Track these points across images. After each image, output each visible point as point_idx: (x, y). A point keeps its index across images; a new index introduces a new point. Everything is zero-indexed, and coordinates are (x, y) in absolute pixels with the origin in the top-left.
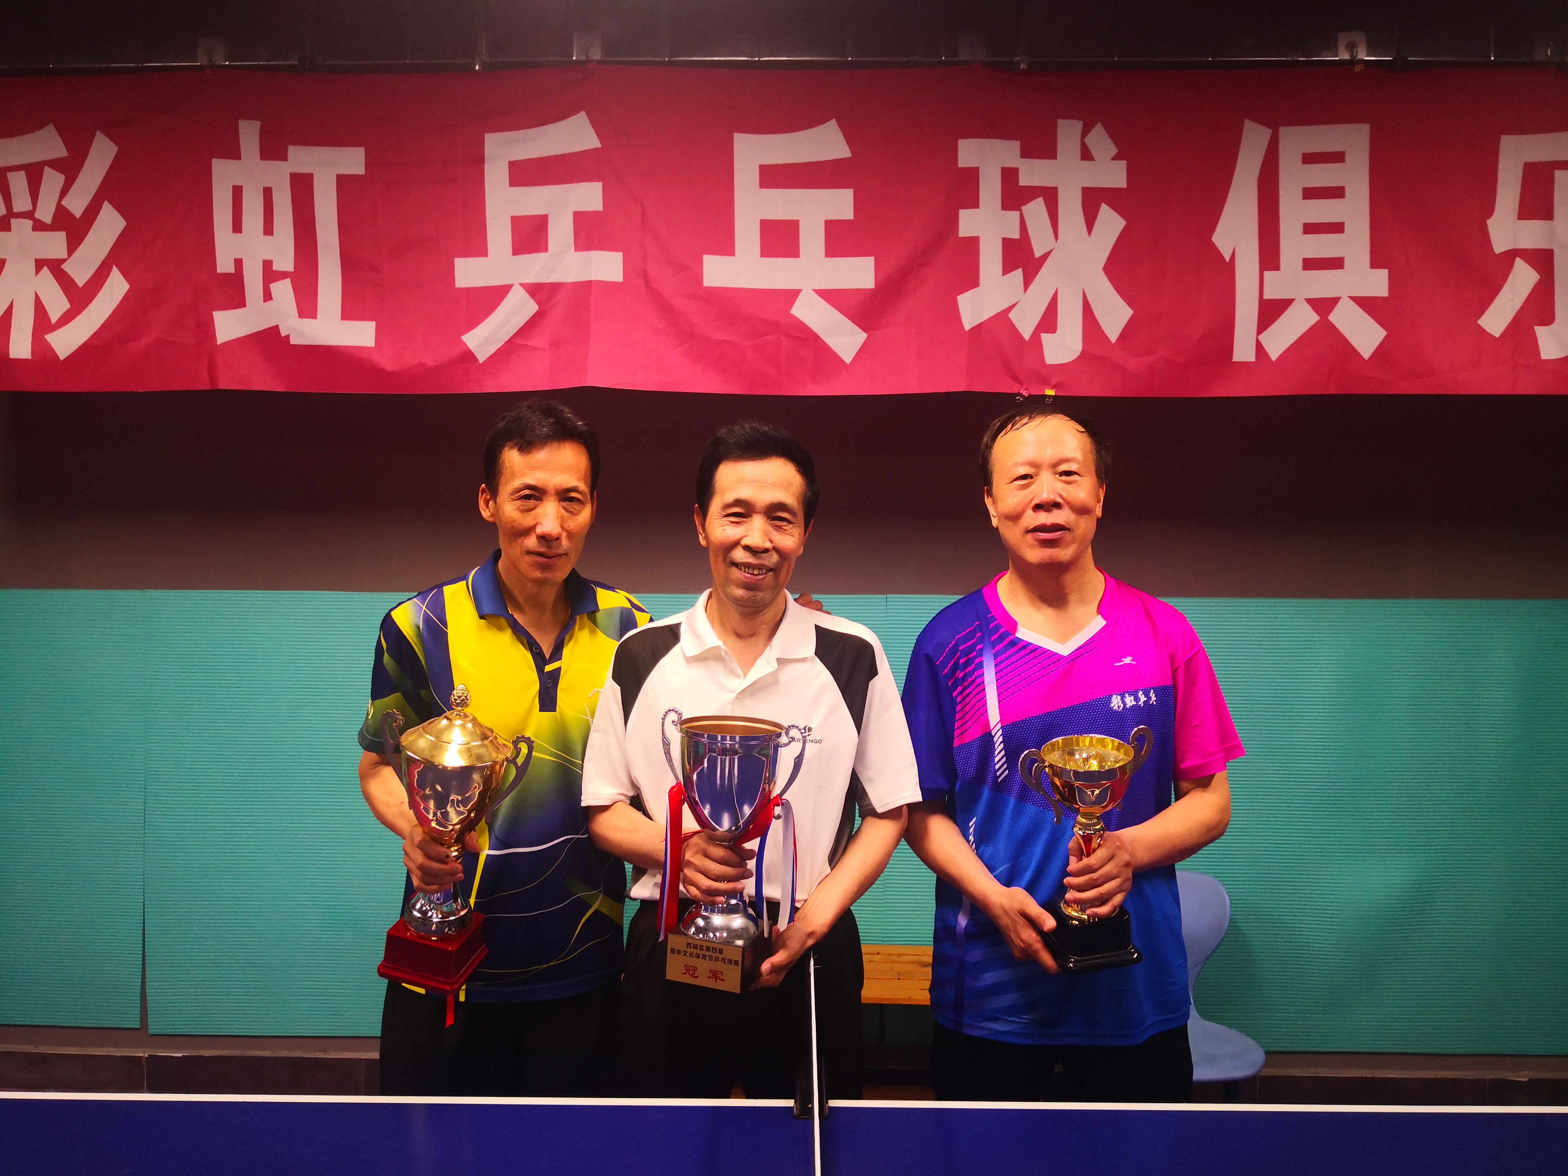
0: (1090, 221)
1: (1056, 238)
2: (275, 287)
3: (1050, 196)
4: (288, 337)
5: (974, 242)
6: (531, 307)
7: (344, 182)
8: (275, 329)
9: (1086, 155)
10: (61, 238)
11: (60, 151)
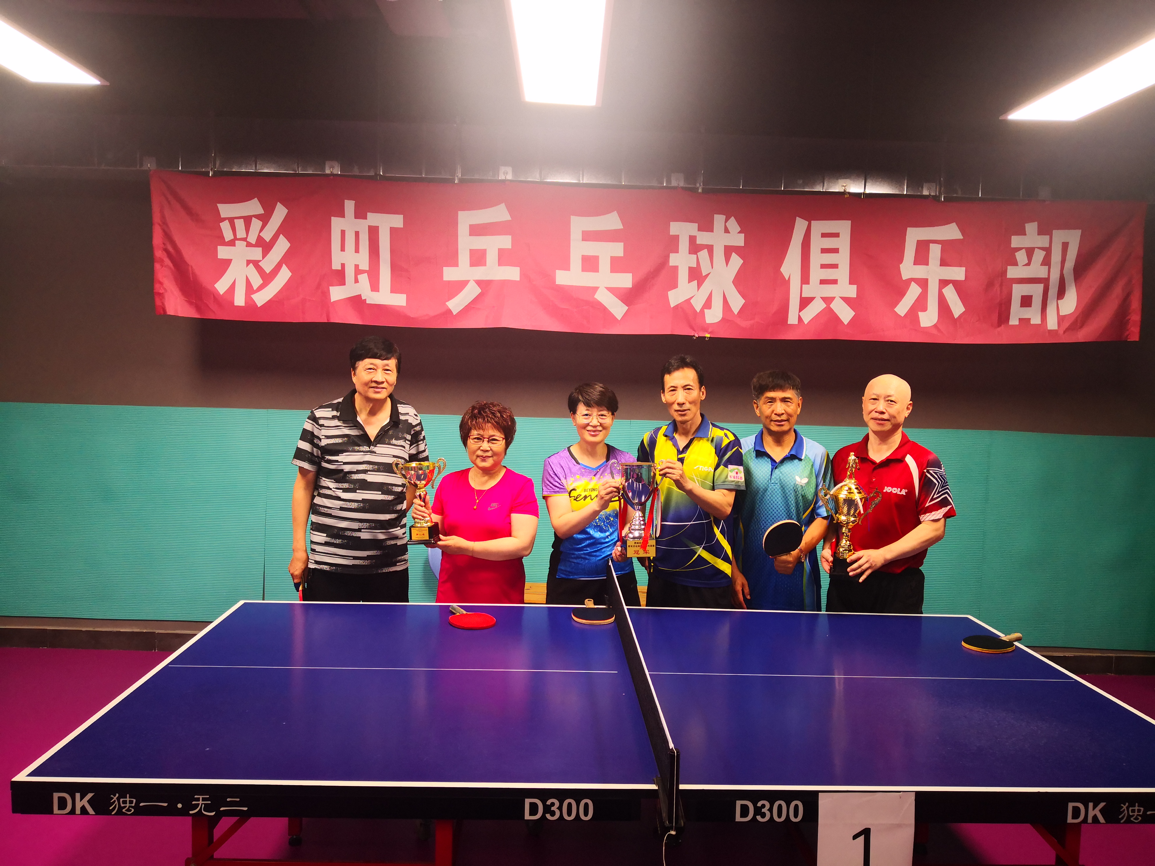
0: (727, 260)
1: (712, 268)
2: (360, 277)
3: (710, 249)
4: (366, 300)
5: (676, 268)
6: (478, 291)
7: (393, 230)
8: (359, 296)
9: (727, 231)
10: (259, 250)
11: (260, 211)
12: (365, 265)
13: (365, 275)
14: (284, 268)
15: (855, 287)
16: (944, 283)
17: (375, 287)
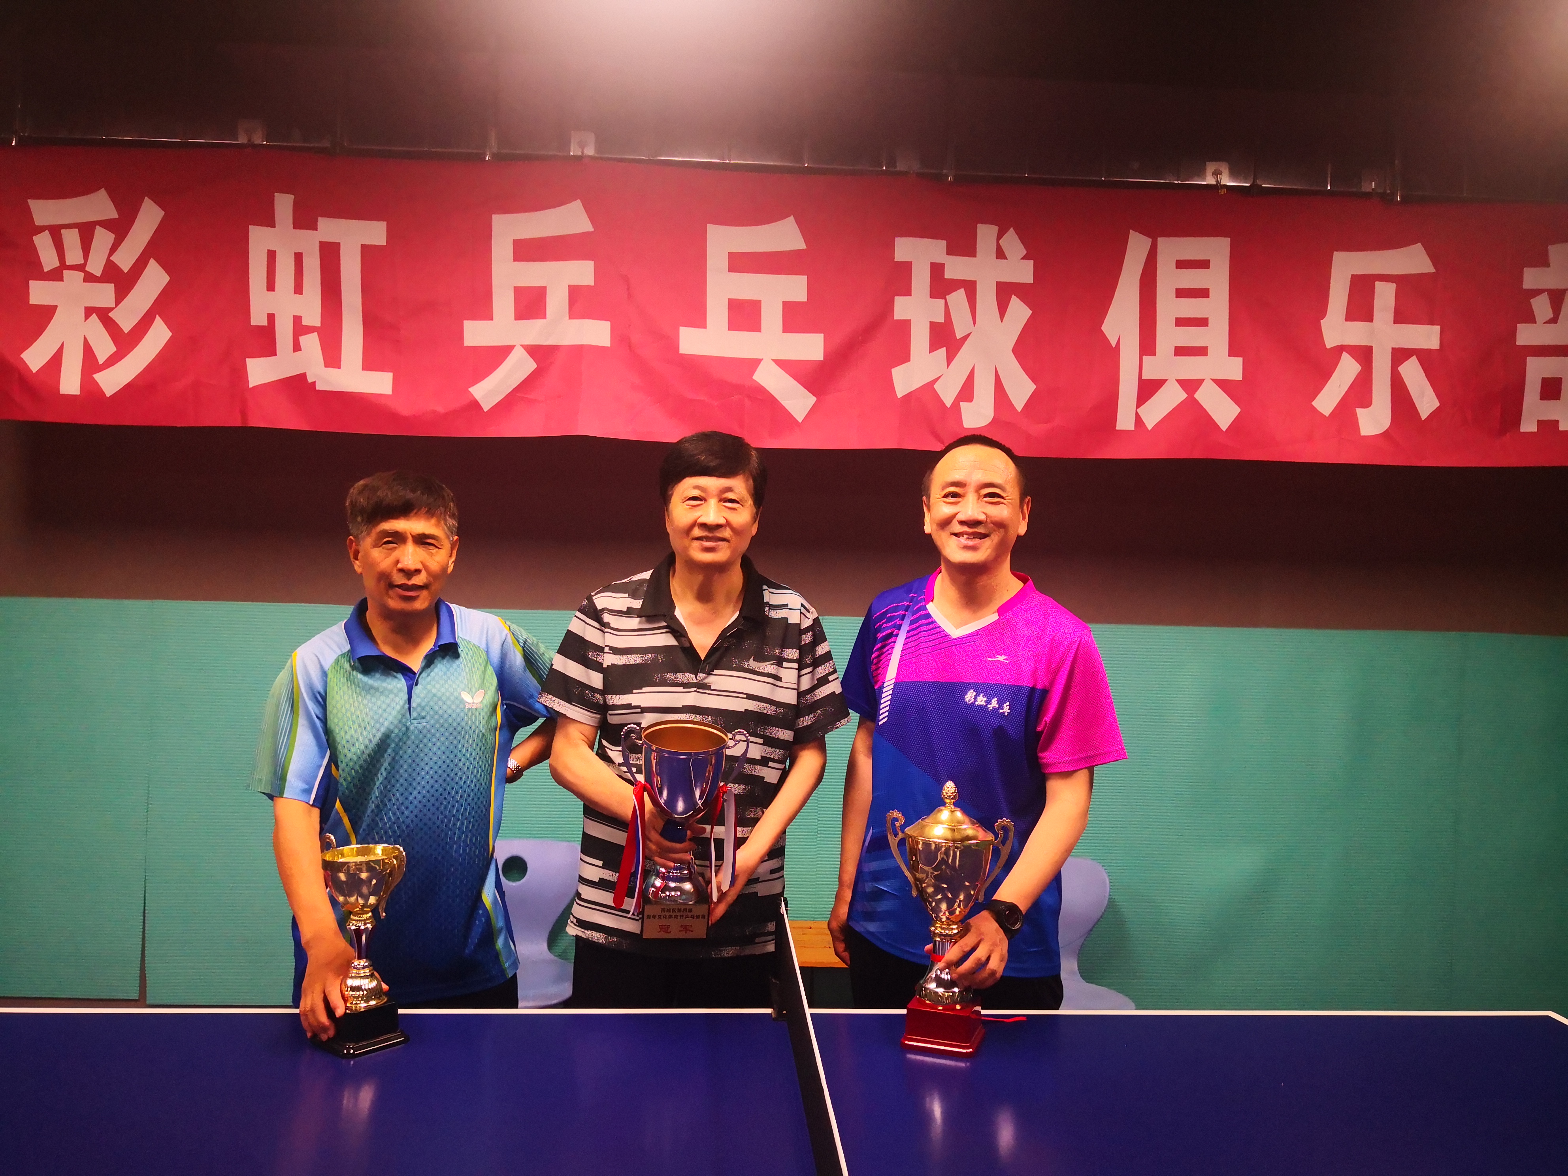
0: (1003, 309)
1: (974, 323)
2: (303, 340)
3: (970, 288)
4: (314, 383)
5: (906, 325)
6: (531, 365)
7: (367, 251)
8: (302, 377)
9: (1001, 254)
10: (109, 289)
11: (112, 213)
12: (313, 317)
13: (315, 336)
14: (159, 322)
15: (1239, 361)
16: (1400, 355)
17: (332, 358)
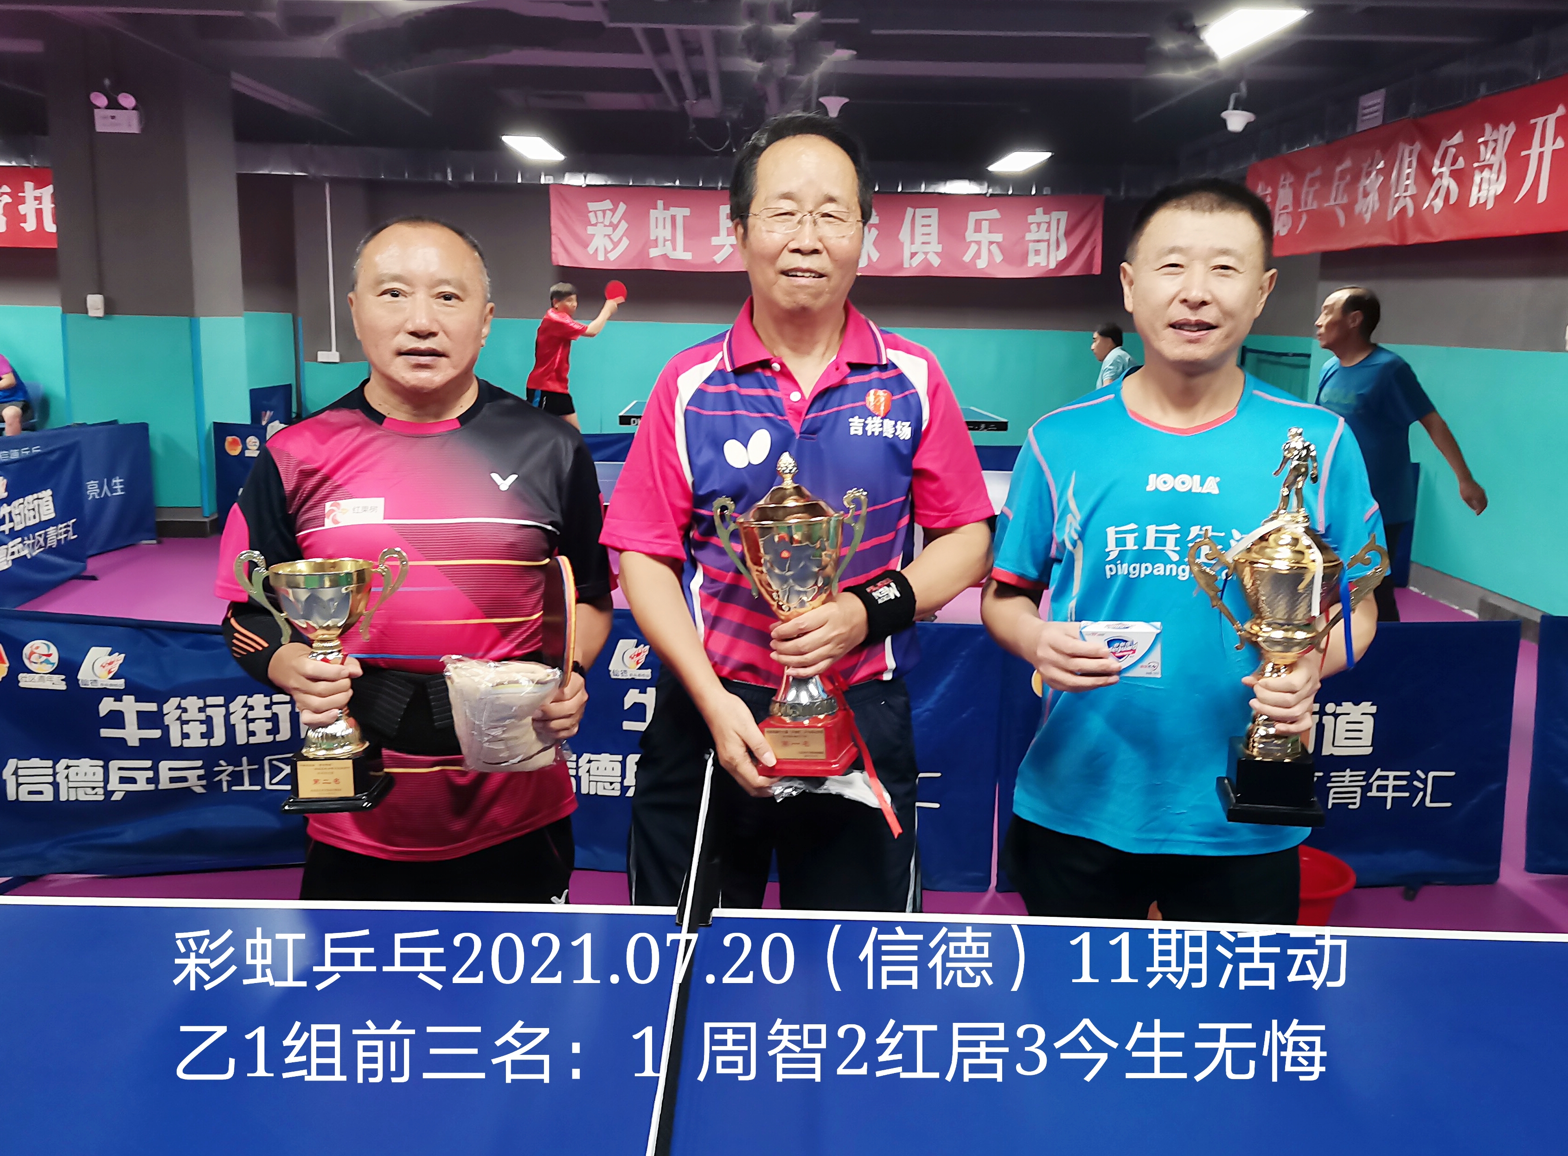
2: (666, 243)
4: (669, 256)
7: (684, 217)
8: (666, 254)
10: (611, 229)
11: (611, 207)
12: (669, 237)
13: (669, 242)
14: (625, 239)
15: (941, 246)
16: (991, 243)
17: (674, 249)
